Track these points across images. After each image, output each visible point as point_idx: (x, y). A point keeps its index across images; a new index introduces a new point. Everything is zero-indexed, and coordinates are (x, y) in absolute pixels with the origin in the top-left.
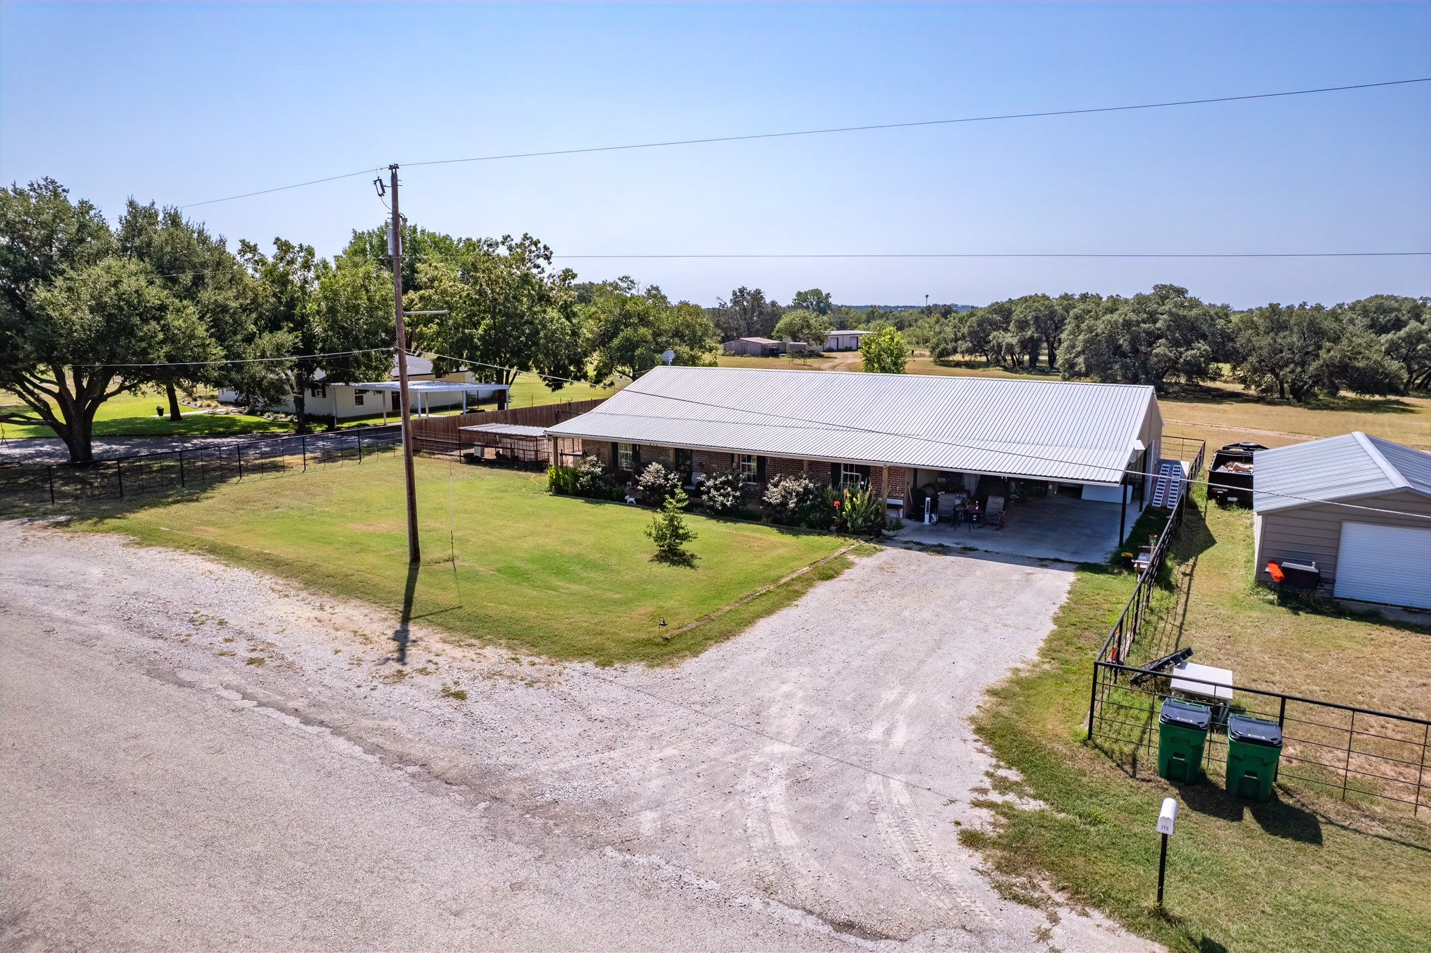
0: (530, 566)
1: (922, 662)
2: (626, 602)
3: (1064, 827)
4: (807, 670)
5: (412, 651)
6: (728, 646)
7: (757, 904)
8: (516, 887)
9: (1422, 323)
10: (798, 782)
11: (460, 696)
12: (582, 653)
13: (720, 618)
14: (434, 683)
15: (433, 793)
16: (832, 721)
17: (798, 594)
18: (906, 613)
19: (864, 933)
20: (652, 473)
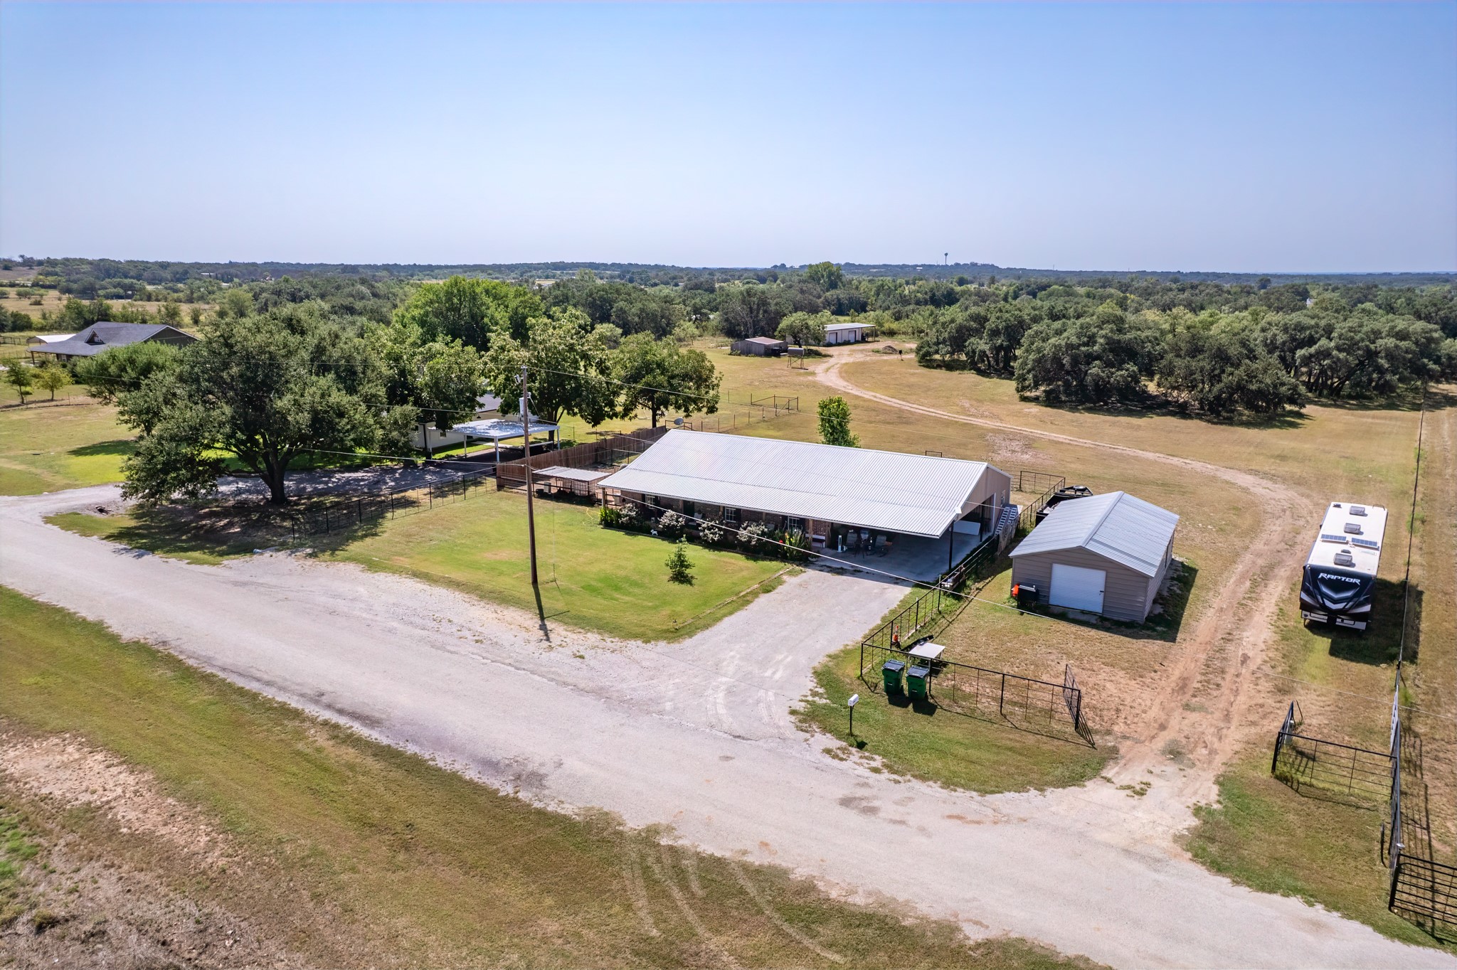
0: (600, 585)
1: (802, 641)
2: (655, 608)
3: (833, 709)
4: (744, 645)
5: (551, 635)
6: (707, 633)
7: (708, 730)
8: (622, 725)
9: (1331, 340)
10: (730, 692)
11: (582, 657)
12: (635, 636)
13: (704, 617)
14: (568, 651)
15: (582, 695)
16: (750, 668)
17: (748, 602)
18: (804, 614)
19: (743, 738)
20: (668, 518)
